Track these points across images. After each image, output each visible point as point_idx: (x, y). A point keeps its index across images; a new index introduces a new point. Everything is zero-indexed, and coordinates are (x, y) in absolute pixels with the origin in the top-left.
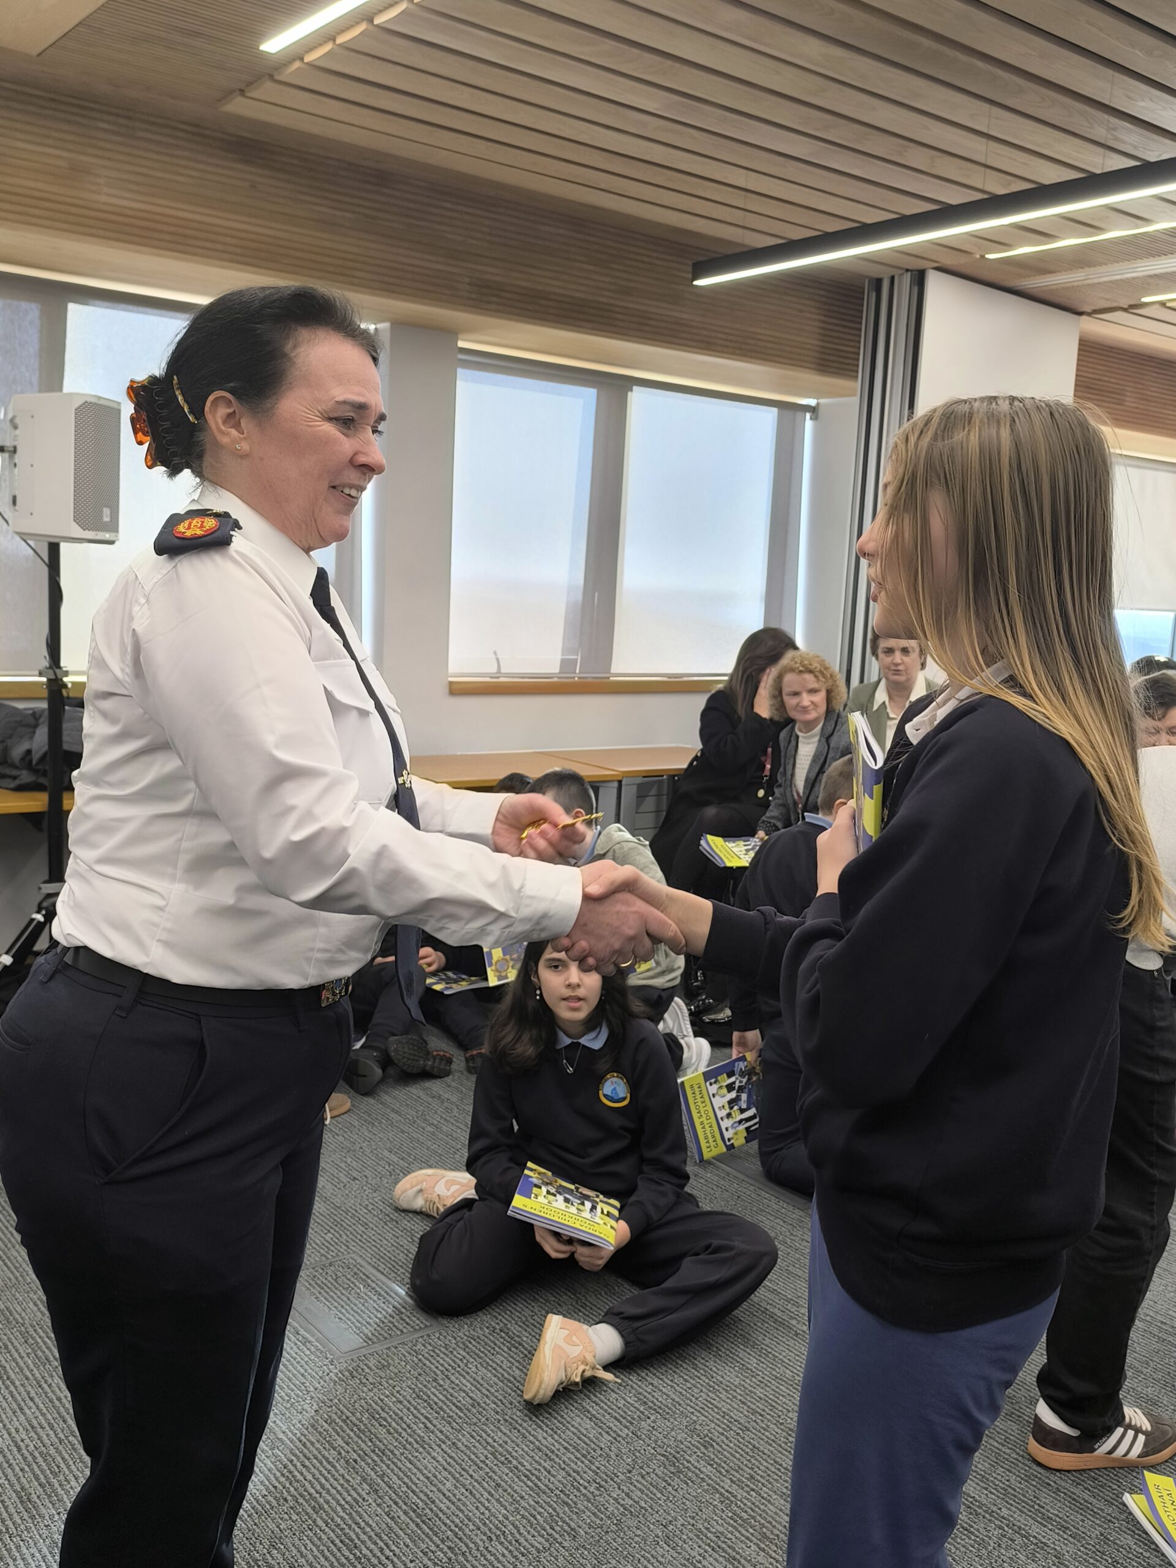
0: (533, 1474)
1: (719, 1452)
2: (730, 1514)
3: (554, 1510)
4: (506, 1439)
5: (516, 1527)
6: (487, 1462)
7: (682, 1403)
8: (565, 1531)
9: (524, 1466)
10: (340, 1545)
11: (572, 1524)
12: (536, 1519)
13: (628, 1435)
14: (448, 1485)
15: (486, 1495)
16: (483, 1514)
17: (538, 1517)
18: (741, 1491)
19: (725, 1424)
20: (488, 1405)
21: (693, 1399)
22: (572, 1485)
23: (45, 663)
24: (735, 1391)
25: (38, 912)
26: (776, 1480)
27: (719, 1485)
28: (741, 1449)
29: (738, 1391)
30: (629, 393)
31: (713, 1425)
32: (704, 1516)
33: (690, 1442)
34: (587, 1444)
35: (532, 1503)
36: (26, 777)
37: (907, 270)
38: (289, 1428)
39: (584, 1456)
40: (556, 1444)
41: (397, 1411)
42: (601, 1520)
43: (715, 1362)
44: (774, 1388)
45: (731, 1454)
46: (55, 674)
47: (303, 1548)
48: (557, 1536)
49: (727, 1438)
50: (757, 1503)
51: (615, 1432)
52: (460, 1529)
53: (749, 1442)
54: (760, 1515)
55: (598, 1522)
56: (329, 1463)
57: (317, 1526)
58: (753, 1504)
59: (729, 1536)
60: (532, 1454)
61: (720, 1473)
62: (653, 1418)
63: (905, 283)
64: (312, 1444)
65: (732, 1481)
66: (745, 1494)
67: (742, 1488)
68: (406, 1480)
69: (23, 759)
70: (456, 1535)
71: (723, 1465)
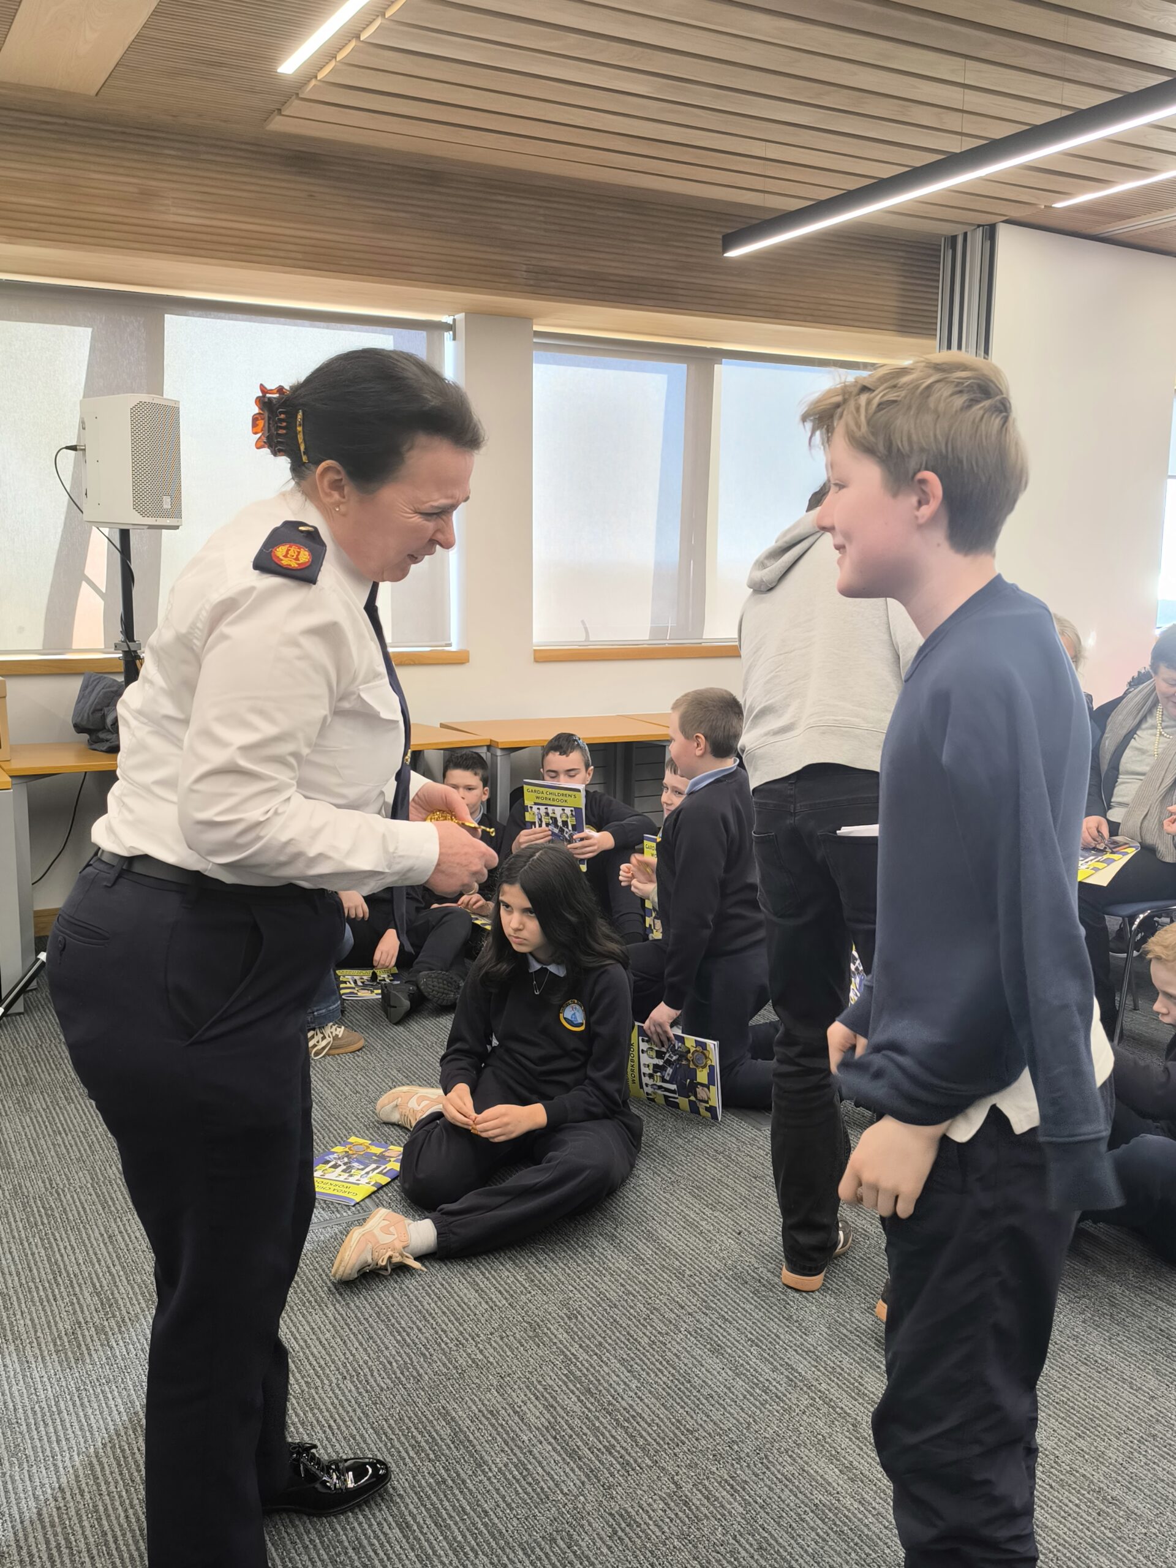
0: (405, 1331)
1: (580, 1323)
2: (566, 1372)
3: (411, 1359)
5: (371, 1371)
9: (400, 1324)
11: (421, 1371)
12: (391, 1365)
13: (504, 1305)
15: (357, 1344)
17: (394, 1364)
18: (584, 1354)
22: (436, 1341)
23: (121, 637)
26: (621, 1348)
27: (567, 1349)
29: (623, 1276)
30: (716, 366)
31: (585, 1302)
32: (541, 1372)
33: (558, 1314)
34: (463, 1310)
35: (394, 1353)
37: (979, 226)
39: (457, 1319)
40: (437, 1309)
42: (448, 1369)
43: (613, 1251)
44: (657, 1274)
46: (129, 647)
48: (403, 1379)
49: (593, 1312)
51: (494, 1303)
54: (592, 1374)
55: (445, 1370)
60: (412, 1315)
61: (573, 1339)
62: (533, 1293)
63: (977, 239)
65: (581, 1346)
66: (587, 1357)
67: (587, 1353)
71: (580, 1333)
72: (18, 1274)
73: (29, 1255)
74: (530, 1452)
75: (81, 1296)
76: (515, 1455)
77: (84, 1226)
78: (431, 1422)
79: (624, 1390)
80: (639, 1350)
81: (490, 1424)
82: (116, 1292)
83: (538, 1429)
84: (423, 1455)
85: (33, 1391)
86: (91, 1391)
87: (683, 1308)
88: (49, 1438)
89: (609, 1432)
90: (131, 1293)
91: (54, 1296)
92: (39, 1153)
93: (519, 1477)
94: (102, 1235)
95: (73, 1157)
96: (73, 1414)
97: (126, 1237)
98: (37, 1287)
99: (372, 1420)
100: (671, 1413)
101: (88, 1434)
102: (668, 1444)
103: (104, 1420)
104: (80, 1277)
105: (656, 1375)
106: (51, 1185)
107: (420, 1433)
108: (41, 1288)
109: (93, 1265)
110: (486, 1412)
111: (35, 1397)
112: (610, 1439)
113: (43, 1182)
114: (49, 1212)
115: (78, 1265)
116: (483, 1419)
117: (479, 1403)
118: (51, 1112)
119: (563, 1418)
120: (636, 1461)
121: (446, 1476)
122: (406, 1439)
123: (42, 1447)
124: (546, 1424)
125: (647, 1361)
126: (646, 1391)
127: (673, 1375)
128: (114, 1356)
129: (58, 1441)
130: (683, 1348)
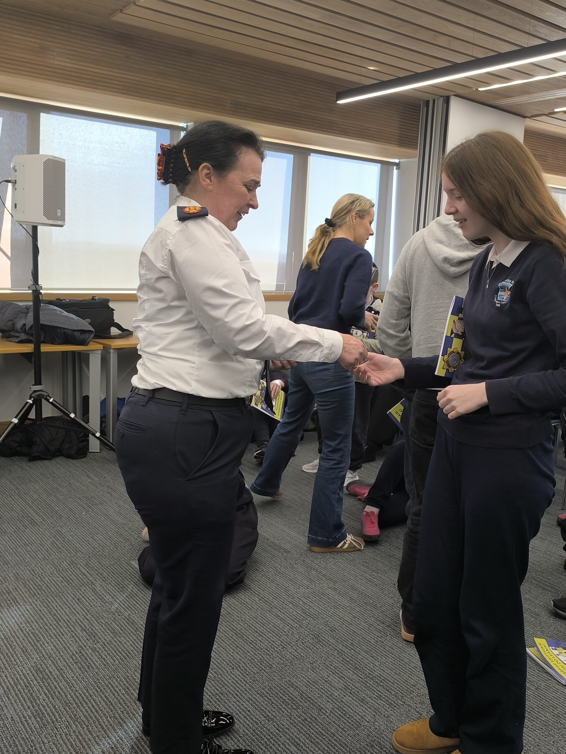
0: (253, 642)
1: (338, 633)
2: (341, 659)
3: (263, 657)
4: (242, 628)
5: (245, 664)
7: (322, 613)
8: (267, 665)
9: (249, 639)
11: (270, 663)
12: (254, 660)
13: (297, 626)
15: (232, 651)
16: (230, 658)
17: (255, 660)
18: (347, 650)
19: (341, 622)
20: (234, 614)
21: (327, 612)
22: (271, 647)
23: (31, 283)
25: (30, 399)
26: (362, 645)
27: (337, 647)
28: (348, 632)
29: (348, 608)
30: (309, 157)
31: (336, 622)
32: (330, 660)
33: (325, 629)
34: (278, 630)
35: (253, 654)
36: (23, 336)
37: (441, 96)
39: (277, 635)
40: (264, 630)
42: (283, 661)
43: (338, 596)
44: (363, 607)
45: (343, 635)
46: (36, 288)
48: (263, 667)
49: (342, 628)
51: (291, 625)
52: (220, 664)
53: (352, 630)
54: (355, 659)
55: (282, 662)
59: (341, 668)
60: (253, 634)
61: (338, 642)
62: (308, 619)
63: (440, 103)
65: (343, 645)
66: (349, 651)
67: (348, 649)
69: (21, 328)
70: (218, 667)
71: (339, 639)
72: (37, 622)
73: (38, 611)
74: (342, 701)
75: (76, 632)
76: (335, 703)
77: (61, 594)
78: (286, 689)
79: (373, 666)
80: (372, 646)
81: (316, 688)
82: (94, 629)
83: (340, 689)
84: (290, 706)
85: (71, 685)
86: (103, 683)
87: (383, 623)
88: (91, 710)
89: (375, 688)
90: (103, 629)
91: (61, 633)
92: (21, 556)
93: (342, 714)
94: (74, 599)
95: (40, 558)
96: (99, 696)
97: (87, 599)
98: (50, 628)
99: (256, 690)
100: (401, 677)
101: (111, 707)
102: (406, 693)
103: (117, 698)
104: (71, 622)
105: (386, 658)
106: (34, 573)
107: (283, 695)
108: (52, 629)
109: (76, 615)
110: (311, 682)
111: (74, 688)
112: (378, 692)
113: (30, 571)
114: (39, 587)
115: (68, 615)
116: (311, 686)
117: (306, 677)
118: (18, 534)
119: (350, 683)
120: (395, 703)
121: (306, 717)
122: (278, 698)
123: (89, 715)
124: (344, 686)
125: (378, 651)
126: (384, 667)
127: (394, 658)
128: (107, 663)
129: (97, 711)
130: (393, 644)
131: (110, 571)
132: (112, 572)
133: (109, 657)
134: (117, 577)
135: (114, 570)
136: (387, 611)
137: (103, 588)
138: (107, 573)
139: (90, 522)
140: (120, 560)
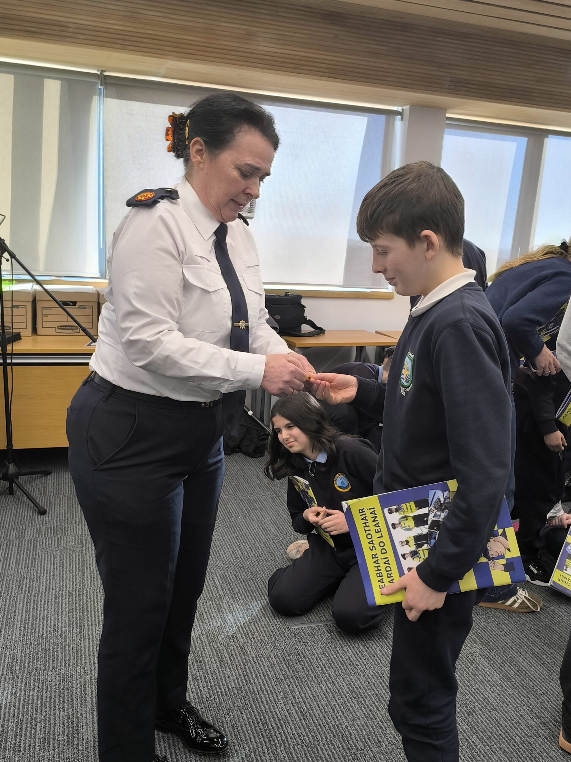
0: (368, 707)
2: (470, 756)
3: (374, 730)
5: (350, 734)
6: (347, 695)
8: (375, 742)
9: (365, 702)
10: (259, 720)
11: (380, 739)
12: (362, 732)
14: (323, 703)
15: (340, 713)
16: (335, 722)
17: (364, 731)
18: (480, 744)
19: (484, 704)
20: (358, 666)
24: (496, 688)
26: (503, 742)
28: (489, 720)
29: (498, 688)
30: (545, 139)
31: (477, 704)
33: (461, 710)
35: (363, 723)
38: (256, 656)
41: (311, 659)
43: (490, 669)
44: (519, 690)
45: (482, 722)
47: (241, 718)
48: (370, 744)
49: (483, 712)
50: (488, 753)
52: (321, 727)
53: (495, 718)
55: (395, 741)
56: (269, 678)
57: (252, 708)
58: (486, 753)
60: (372, 696)
61: (472, 731)
64: (264, 666)
65: (477, 737)
66: (482, 746)
67: (482, 743)
68: (303, 695)
70: (318, 730)
71: (476, 727)
80: (515, 746)
82: (203, 652)
87: (539, 718)
90: (211, 655)
128: (202, 697)
130: (544, 749)
131: (242, 587)
132: (244, 588)
133: (206, 690)
134: (248, 595)
135: (247, 587)
136: (548, 702)
137: (229, 605)
138: (238, 589)
139: (243, 528)
140: (257, 576)
